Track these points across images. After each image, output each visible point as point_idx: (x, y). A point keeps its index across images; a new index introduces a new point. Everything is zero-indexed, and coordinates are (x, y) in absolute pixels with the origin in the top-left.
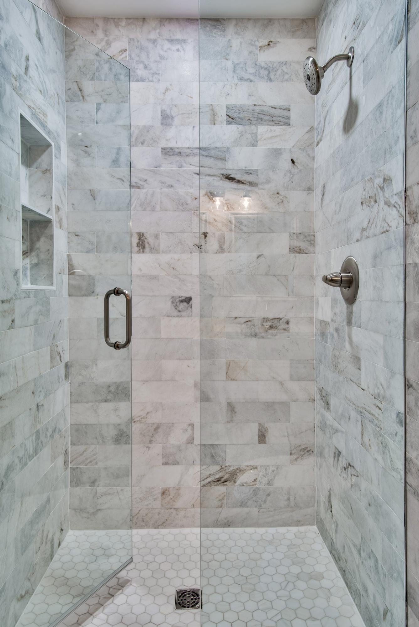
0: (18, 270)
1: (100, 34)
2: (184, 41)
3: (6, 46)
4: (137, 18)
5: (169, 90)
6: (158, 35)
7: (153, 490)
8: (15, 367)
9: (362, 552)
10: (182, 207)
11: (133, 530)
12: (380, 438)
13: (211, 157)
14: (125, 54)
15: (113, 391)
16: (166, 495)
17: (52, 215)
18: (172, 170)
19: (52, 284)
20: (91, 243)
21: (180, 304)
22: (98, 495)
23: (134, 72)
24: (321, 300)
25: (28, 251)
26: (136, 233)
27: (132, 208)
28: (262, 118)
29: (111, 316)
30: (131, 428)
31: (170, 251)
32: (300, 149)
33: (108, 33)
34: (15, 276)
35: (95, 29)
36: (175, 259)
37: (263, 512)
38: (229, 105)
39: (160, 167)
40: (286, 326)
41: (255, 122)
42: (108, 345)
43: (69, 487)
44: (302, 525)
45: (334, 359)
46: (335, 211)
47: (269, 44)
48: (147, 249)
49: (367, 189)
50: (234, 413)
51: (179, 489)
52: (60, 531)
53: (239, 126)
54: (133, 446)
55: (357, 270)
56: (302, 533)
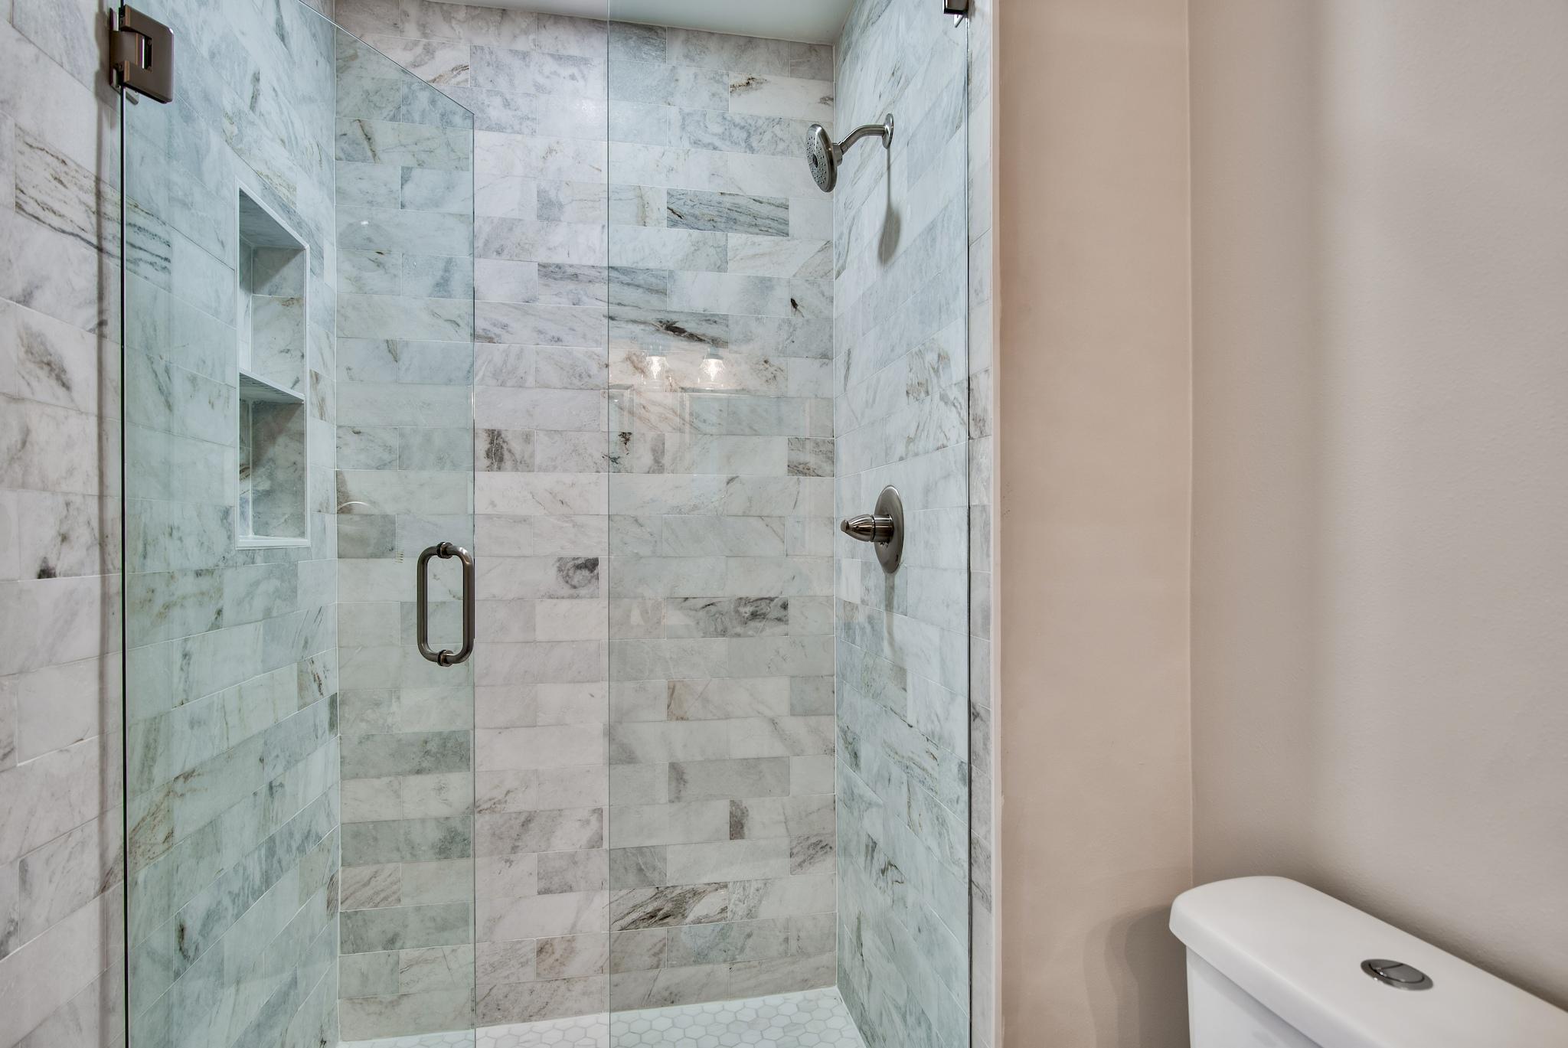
0: (231, 507)
1: (412, 31)
2: (585, 61)
3: (213, 55)
4: (490, 9)
5: (554, 153)
6: (532, 45)
7: (519, 946)
8: (224, 706)
9: (908, 1017)
10: (580, 380)
11: (477, 1029)
12: (935, 810)
13: (638, 286)
14: (463, 76)
15: (434, 750)
16: (547, 952)
17: (303, 391)
18: (559, 308)
19: (302, 534)
20: (389, 449)
21: (575, 572)
22: (402, 965)
23: (482, 111)
24: (845, 563)
25: (249, 464)
26: (486, 430)
27: (476, 380)
28: (735, 219)
29: (432, 597)
30: (472, 825)
31: (555, 468)
32: (807, 280)
33: (428, 31)
34: (225, 521)
35: (402, 20)
36: (564, 484)
37: (738, 970)
38: (674, 190)
39: (534, 301)
40: (783, 613)
41: (723, 226)
42: (427, 658)
43: (339, 953)
44: (812, 987)
45: (865, 674)
46: (867, 402)
47: (748, 83)
48: (508, 463)
49: (914, 369)
50: (682, 783)
51: (571, 941)
52: (319, 1043)
53: (692, 231)
54: (476, 860)
55: (901, 512)
56: (811, 1001)
